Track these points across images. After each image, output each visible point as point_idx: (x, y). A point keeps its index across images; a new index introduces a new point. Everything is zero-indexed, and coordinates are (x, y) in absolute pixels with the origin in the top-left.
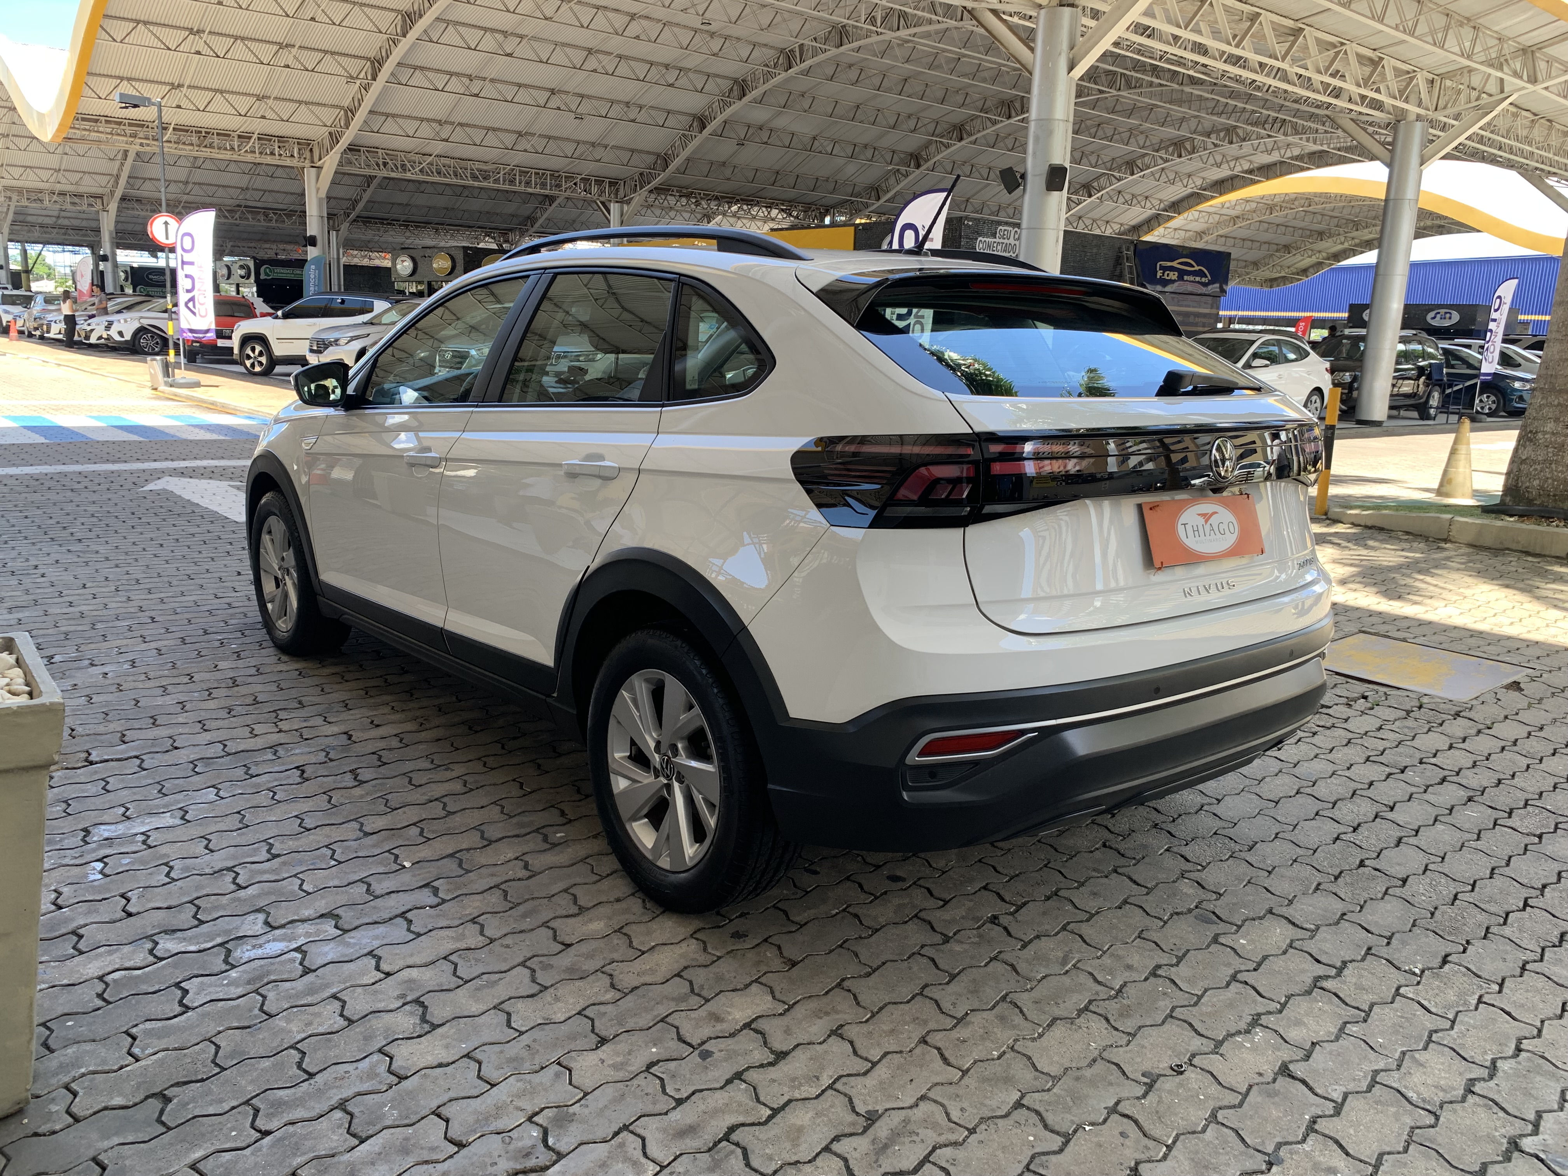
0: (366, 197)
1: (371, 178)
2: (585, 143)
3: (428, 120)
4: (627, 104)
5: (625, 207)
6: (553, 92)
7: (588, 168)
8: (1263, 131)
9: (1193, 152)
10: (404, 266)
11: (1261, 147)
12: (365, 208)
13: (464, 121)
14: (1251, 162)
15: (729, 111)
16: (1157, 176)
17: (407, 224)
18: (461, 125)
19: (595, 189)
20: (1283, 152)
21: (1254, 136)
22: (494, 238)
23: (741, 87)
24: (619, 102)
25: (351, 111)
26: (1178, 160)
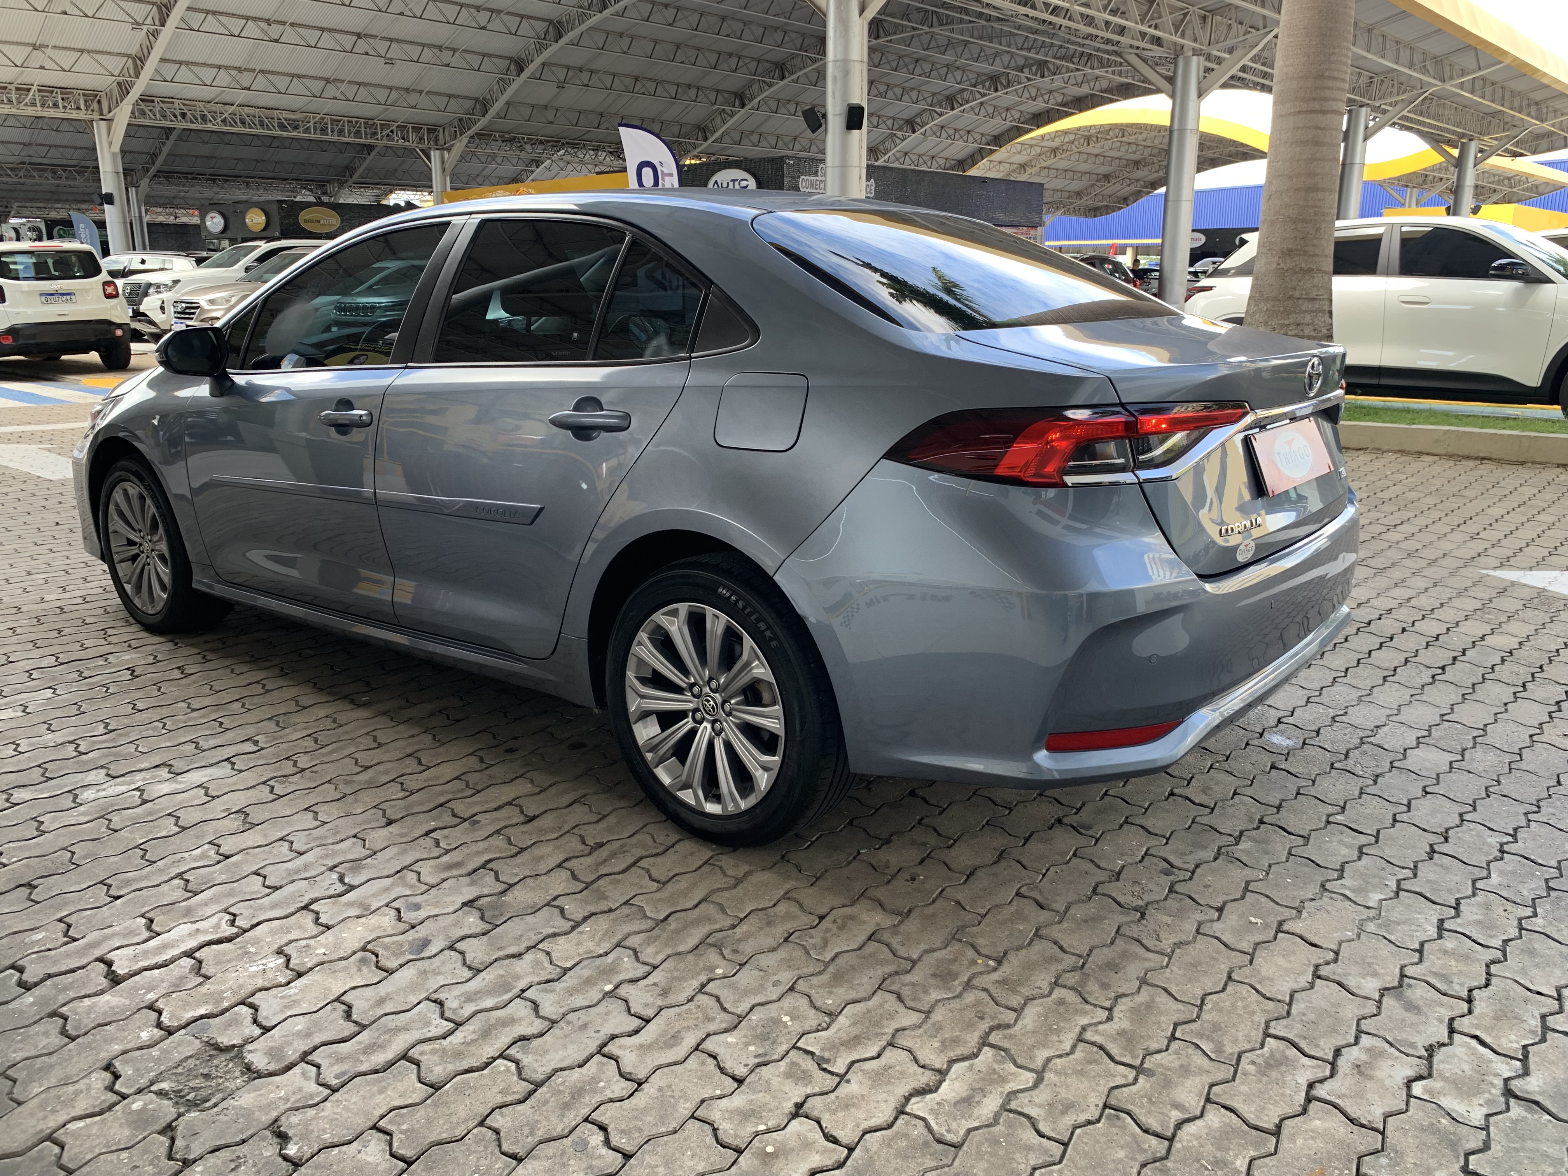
0: (166, 150)
1: (170, 130)
2: (397, 89)
3: (226, 68)
4: (440, 48)
5: (446, 153)
6: (359, 36)
7: (403, 115)
8: (1071, 65)
9: (1008, 86)
10: (215, 223)
11: (1072, 81)
12: (165, 162)
13: (264, 68)
14: (1064, 94)
15: (546, 54)
16: (977, 110)
17: (214, 178)
18: (262, 71)
19: (412, 136)
20: (1092, 84)
21: (1064, 70)
22: (310, 190)
23: (557, 29)
24: (431, 46)
25: (140, 59)
26: (995, 94)
